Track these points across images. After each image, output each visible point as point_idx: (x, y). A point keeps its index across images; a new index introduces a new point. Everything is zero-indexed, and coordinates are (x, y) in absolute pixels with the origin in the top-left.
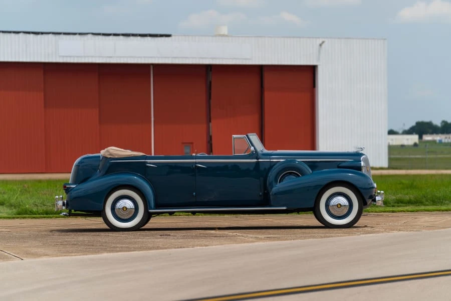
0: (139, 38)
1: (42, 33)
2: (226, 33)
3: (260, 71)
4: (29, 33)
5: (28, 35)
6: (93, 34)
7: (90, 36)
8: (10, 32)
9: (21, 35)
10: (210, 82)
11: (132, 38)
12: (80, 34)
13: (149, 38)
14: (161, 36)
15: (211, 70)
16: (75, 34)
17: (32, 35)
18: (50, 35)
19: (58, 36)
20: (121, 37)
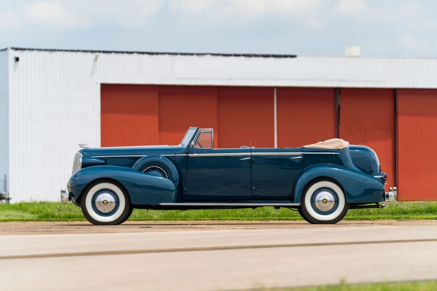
0: (262, 58)
1: (157, 54)
2: (358, 54)
3: (393, 94)
4: (143, 53)
5: (142, 56)
6: (212, 54)
7: (208, 57)
8: (123, 52)
9: (135, 55)
10: (339, 107)
11: (254, 58)
12: (198, 54)
13: (272, 59)
14: (286, 56)
15: (340, 93)
16: (192, 54)
17: (146, 56)
18: (166, 56)
19: (174, 57)
20: (242, 58)
